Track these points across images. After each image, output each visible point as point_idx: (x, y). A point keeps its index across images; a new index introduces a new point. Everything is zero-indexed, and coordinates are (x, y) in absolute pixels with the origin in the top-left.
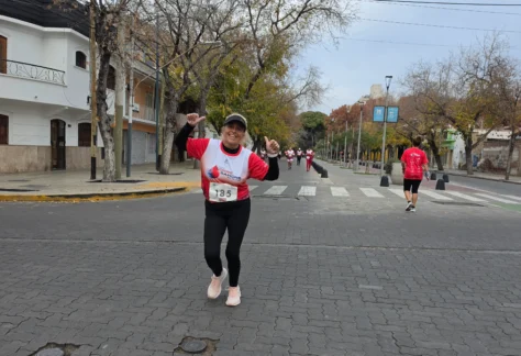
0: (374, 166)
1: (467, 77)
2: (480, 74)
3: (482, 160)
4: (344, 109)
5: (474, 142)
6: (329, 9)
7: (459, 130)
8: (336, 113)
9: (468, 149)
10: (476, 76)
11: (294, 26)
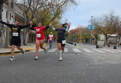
0: (83, 43)
1: (105, 20)
2: (109, 20)
3: (108, 42)
4: (72, 30)
5: (108, 37)
6: (72, 1)
7: (104, 34)
8: (70, 31)
9: (107, 39)
10: (107, 20)
11: (63, 5)
